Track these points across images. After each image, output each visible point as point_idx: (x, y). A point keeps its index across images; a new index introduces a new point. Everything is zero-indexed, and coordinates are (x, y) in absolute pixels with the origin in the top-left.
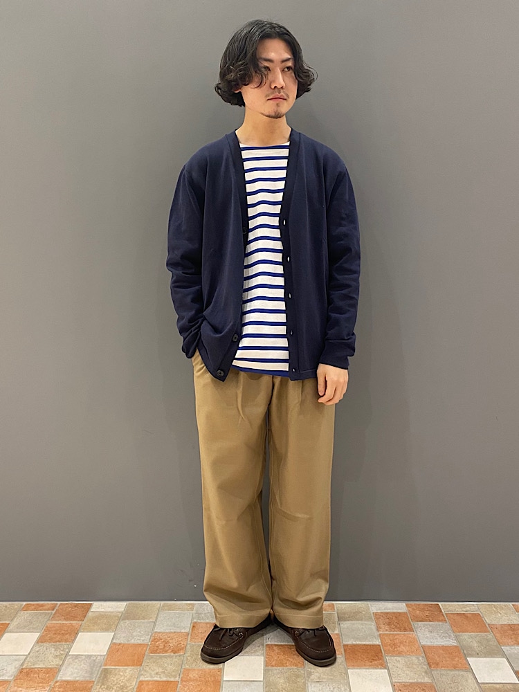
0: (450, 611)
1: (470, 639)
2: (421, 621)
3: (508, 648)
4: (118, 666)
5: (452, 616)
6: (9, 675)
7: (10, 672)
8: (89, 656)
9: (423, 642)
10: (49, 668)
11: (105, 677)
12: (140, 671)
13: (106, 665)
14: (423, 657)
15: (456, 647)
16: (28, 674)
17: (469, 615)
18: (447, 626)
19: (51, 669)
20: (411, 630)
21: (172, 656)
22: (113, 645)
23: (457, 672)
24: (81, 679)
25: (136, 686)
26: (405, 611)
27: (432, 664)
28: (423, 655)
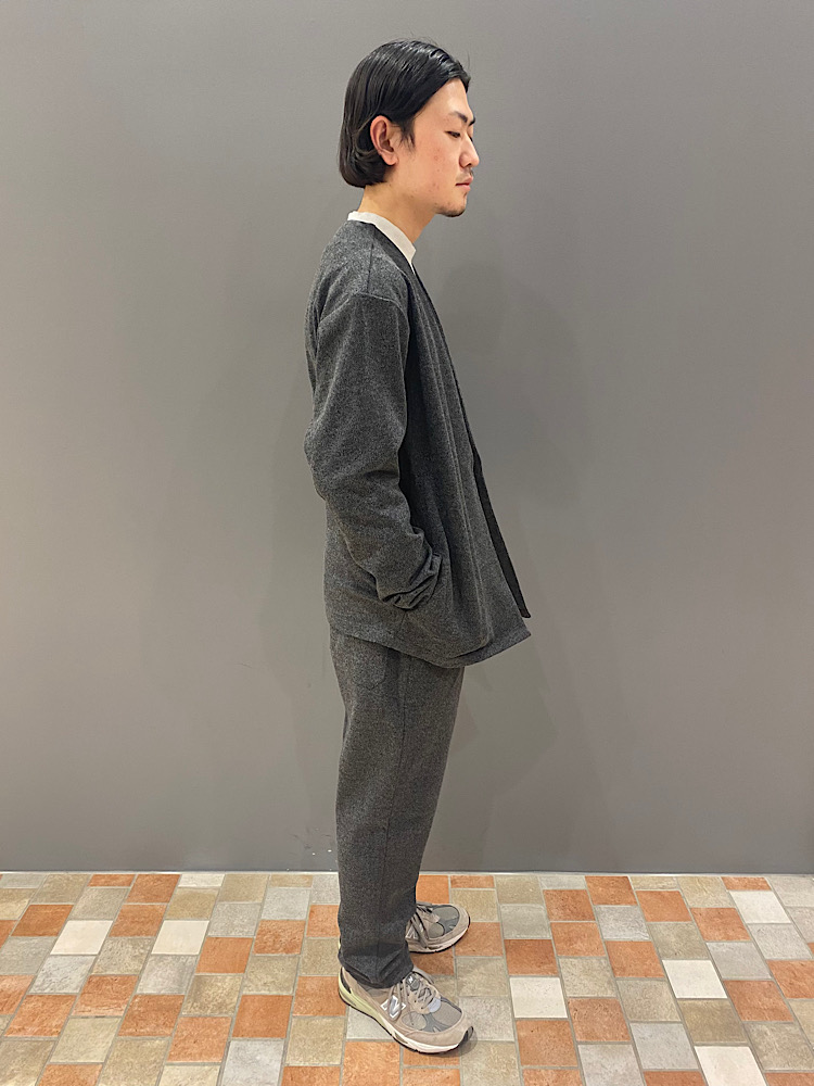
0: (642, 887)
1: (667, 931)
2: (604, 903)
3: (714, 945)
4: (211, 972)
5: (644, 896)
6: (74, 986)
7: (74, 983)
8: (177, 957)
9: (608, 935)
10: (126, 976)
11: (199, 988)
12: (243, 981)
13: (199, 971)
14: (605, 958)
15: (648, 943)
16: (98, 985)
17: (667, 895)
18: (637, 910)
19: (129, 976)
20: (592, 917)
21: (285, 958)
22: (207, 938)
23: (648, 982)
24: (167, 992)
25: (239, 1004)
26: (584, 888)
27: (617, 970)
28: (606, 955)
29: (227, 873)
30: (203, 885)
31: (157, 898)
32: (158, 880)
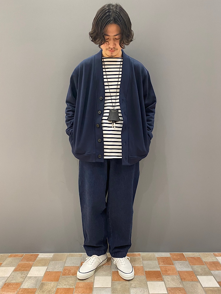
0: (188, 256)
1: (198, 268)
2: (176, 261)
3: (213, 272)
4: (47, 281)
5: (189, 258)
8: (36, 277)
9: (178, 270)
10: (18, 283)
11: (42, 286)
12: (57, 284)
13: (43, 281)
15: (192, 271)
16: (8, 286)
17: (196, 258)
18: (187, 262)
20: (173, 264)
21: (72, 277)
22: (46, 272)
23: (193, 283)
24: (31, 288)
25: (55, 291)
26: (169, 256)
27: (182, 279)
28: (178, 275)
29: (54, 253)
30: (46, 257)
31: (31, 260)
32: (32, 255)
